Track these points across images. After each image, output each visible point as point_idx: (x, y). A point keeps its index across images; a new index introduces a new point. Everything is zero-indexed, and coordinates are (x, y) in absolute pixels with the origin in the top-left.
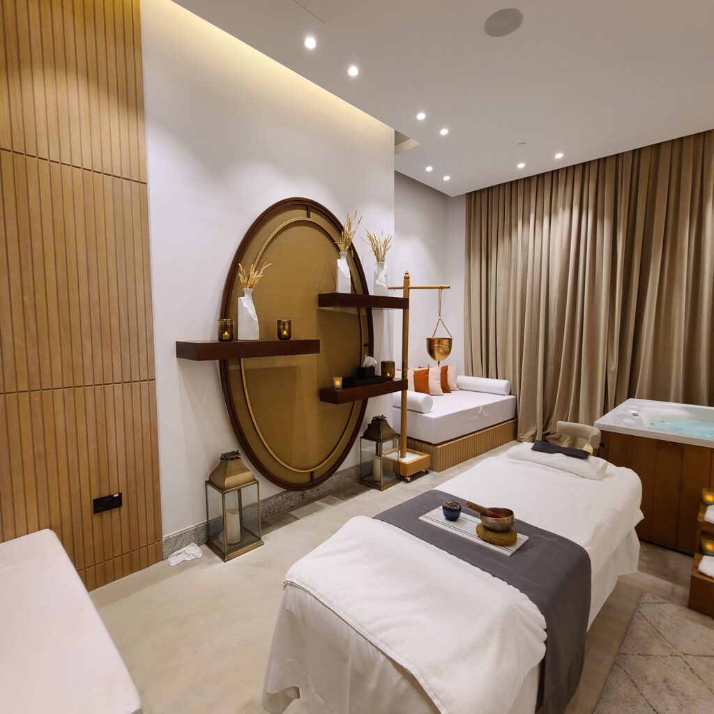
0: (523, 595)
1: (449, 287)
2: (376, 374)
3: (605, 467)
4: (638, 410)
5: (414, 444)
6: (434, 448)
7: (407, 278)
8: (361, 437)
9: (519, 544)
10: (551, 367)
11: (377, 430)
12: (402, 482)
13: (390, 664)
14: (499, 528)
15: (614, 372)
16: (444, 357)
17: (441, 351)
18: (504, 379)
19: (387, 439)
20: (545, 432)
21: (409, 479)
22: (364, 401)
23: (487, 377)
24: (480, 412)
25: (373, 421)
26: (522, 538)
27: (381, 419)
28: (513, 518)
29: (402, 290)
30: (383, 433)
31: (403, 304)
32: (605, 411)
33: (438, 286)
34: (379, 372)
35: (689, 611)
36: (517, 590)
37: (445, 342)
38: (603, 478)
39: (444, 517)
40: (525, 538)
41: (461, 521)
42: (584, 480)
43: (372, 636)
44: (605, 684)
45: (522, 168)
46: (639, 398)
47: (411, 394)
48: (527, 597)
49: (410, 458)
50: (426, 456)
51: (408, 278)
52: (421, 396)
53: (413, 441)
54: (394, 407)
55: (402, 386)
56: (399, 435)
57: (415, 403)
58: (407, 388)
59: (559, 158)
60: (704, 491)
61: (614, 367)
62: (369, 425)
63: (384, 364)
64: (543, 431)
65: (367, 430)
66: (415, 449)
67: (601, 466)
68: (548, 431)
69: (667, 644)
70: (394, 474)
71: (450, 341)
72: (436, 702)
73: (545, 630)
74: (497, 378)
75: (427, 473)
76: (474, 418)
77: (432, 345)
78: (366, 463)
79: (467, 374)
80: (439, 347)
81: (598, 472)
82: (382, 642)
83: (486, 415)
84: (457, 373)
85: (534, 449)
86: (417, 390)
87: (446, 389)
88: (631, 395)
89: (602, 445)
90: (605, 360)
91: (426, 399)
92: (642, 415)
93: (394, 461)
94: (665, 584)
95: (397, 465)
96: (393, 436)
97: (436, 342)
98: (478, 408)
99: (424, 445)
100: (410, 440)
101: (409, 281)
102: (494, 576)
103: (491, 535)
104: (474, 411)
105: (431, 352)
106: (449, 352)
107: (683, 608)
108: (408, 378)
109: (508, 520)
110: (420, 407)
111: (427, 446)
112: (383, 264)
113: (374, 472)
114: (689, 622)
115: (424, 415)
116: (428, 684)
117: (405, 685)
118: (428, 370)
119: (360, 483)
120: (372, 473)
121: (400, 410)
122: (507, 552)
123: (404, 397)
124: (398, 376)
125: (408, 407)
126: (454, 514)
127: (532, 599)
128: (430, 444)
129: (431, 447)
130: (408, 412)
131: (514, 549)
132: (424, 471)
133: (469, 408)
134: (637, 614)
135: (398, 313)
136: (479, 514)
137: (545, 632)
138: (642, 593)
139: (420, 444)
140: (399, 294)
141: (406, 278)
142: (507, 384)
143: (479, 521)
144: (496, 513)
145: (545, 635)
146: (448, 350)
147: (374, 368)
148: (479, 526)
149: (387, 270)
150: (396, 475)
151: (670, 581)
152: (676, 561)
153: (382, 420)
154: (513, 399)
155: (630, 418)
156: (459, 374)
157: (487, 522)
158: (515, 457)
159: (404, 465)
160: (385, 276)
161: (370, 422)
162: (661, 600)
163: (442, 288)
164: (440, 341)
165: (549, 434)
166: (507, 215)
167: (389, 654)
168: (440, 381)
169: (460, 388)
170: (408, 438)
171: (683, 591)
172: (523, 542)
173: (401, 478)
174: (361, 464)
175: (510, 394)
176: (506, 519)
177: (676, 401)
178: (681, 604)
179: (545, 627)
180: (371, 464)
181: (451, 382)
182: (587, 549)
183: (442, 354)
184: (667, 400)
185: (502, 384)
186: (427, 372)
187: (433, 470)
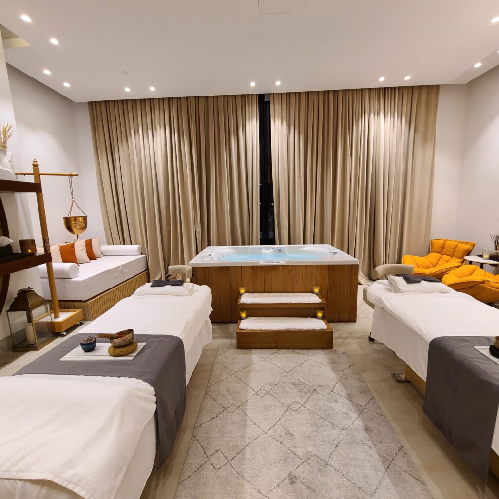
0: (139, 380)
1: (77, 175)
2: (13, 252)
3: (193, 287)
4: (212, 252)
5: (66, 305)
6: (85, 304)
7: (36, 166)
8: (7, 311)
9: (139, 349)
10: (165, 233)
11: (24, 301)
12: (58, 338)
13: (28, 484)
14: (124, 344)
15: (199, 232)
16: (81, 231)
17: (78, 227)
18: (137, 244)
19: (36, 306)
20: (167, 276)
21: (65, 333)
22: (4, 277)
23: (124, 244)
24: (120, 269)
25: (18, 294)
26: (141, 345)
27: (27, 290)
28: (133, 334)
29: (33, 176)
30: (31, 302)
31: (35, 188)
32: (197, 253)
33: (68, 174)
34: (17, 249)
35: (237, 350)
36: (135, 379)
37: (81, 220)
38: (192, 293)
39: (83, 351)
40: (144, 344)
41: (97, 349)
42: (182, 297)
43: (8, 473)
44: (201, 407)
45: (128, 92)
46: (213, 245)
47: (58, 265)
48: (141, 380)
49: (63, 316)
50: (78, 311)
51: (38, 166)
52: (68, 265)
53: (66, 303)
54: (41, 278)
55: (47, 258)
56: (50, 301)
57: (62, 272)
58: (51, 261)
59: (152, 91)
60: (240, 288)
61: (199, 229)
62: (15, 298)
63: (23, 243)
64: (166, 275)
65: (13, 303)
66: (68, 309)
67: (190, 287)
68: (168, 275)
69: (228, 371)
70: (50, 333)
71: (85, 218)
72: (70, 487)
73: (155, 395)
74: (131, 244)
75: (81, 324)
76: (116, 274)
77: (69, 223)
78: (17, 333)
79: (109, 244)
80: (75, 223)
81: (189, 291)
82: (18, 472)
83: (125, 271)
84: (100, 244)
85: (152, 286)
86: (65, 260)
87: (92, 257)
88: (209, 245)
89: (193, 275)
90: (194, 226)
91: (71, 267)
92: (213, 255)
93: (48, 323)
94: (227, 341)
95: (51, 325)
96: (43, 302)
97: (72, 219)
98: (119, 267)
99: (76, 303)
100: (62, 303)
101: (38, 169)
102: (119, 377)
103: (118, 351)
104: (116, 269)
105: (69, 228)
106: (85, 227)
107: (235, 350)
108: (51, 252)
109: (129, 336)
110: (67, 274)
111: (79, 303)
112: (6, 151)
113: (27, 337)
114: (237, 356)
115: (72, 280)
116: (62, 478)
117: (44, 491)
118: (73, 244)
119: (12, 351)
120: (25, 339)
121: (48, 280)
122: (130, 358)
123: (49, 268)
124: (40, 251)
125: (55, 276)
126: (90, 347)
127: (145, 380)
128: (82, 301)
129: (82, 303)
130: (56, 280)
131: (135, 354)
132: (79, 323)
133: (111, 268)
134: (215, 362)
135: (32, 196)
136: (108, 339)
137: (155, 397)
138: (218, 350)
139: (72, 303)
140: (31, 179)
141: (34, 165)
142: (139, 247)
143: (110, 345)
144: (121, 334)
145: (155, 398)
146: (84, 225)
147: (11, 247)
148: (110, 347)
149: (11, 156)
150: (52, 333)
151: (230, 339)
152: (232, 327)
153: (29, 291)
154: (144, 257)
155: (207, 257)
156: (103, 245)
157: (115, 343)
158: (140, 294)
159: (59, 323)
160: (10, 162)
161: (16, 296)
162: (226, 350)
163: (71, 176)
164: (75, 219)
165: (169, 276)
166: (123, 125)
167: (26, 477)
168: (85, 252)
169: (104, 255)
170: (59, 301)
171: (235, 341)
172: (142, 347)
173: (58, 335)
174: (12, 335)
175: (142, 254)
176: (128, 337)
177: (229, 245)
178: (234, 348)
179: (154, 393)
180: (24, 332)
181: (96, 251)
182: (181, 337)
183: (80, 229)
184: (225, 245)
185: (135, 248)
186: (73, 246)
187: (86, 321)
